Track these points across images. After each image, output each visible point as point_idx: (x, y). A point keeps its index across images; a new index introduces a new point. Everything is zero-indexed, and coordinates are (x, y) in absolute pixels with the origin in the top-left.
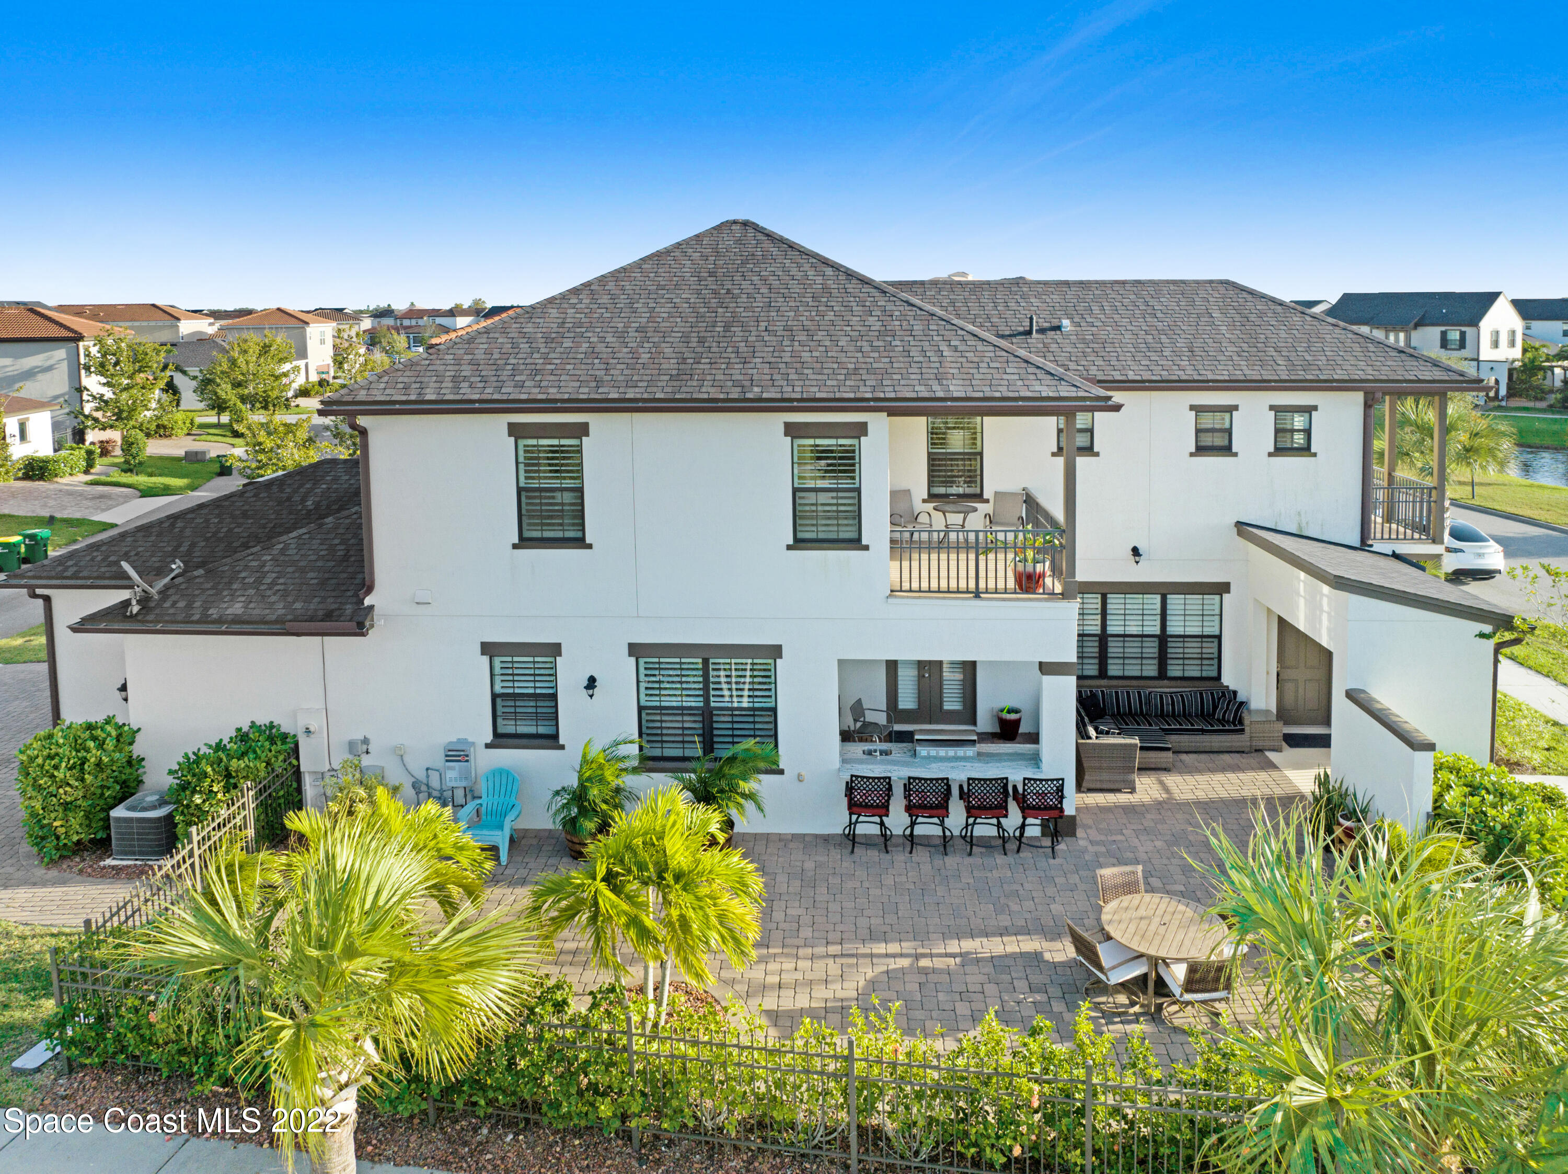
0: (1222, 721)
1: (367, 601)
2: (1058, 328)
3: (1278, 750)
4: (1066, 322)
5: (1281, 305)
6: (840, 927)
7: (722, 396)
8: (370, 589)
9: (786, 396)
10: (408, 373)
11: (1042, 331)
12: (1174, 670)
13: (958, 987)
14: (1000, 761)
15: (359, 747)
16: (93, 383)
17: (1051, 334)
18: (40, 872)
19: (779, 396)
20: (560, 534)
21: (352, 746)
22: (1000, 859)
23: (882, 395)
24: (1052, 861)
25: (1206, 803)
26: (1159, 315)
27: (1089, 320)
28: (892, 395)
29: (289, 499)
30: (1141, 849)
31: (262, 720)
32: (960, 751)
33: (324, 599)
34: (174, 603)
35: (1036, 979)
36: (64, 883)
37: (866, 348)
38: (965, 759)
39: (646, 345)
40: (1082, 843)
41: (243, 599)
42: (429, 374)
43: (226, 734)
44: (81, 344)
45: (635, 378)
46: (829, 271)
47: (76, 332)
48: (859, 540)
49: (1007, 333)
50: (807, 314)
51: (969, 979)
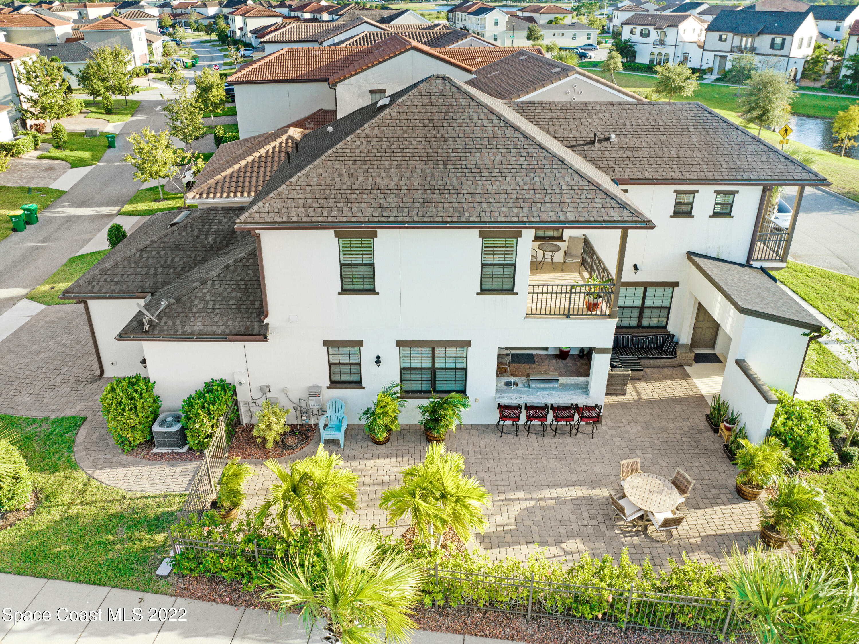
0: (666, 352)
1: (265, 321)
2: (608, 139)
3: (690, 365)
4: (613, 136)
5: (726, 122)
6: (503, 483)
7: (449, 219)
8: (266, 316)
9: (483, 220)
10: (278, 201)
11: (600, 141)
12: (645, 322)
13: (559, 518)
14: (569, 389)
15: (265, 390)
16: (24, 89)
17: (605, 143)
18: (124, 457)
19: (478, 219)
20: (362, 287)
21: (262, 389)
22: (569, 440)
23: (532, 219)
24: (592, 440)
25: (658, 401)
26: (662, 130)
27: (625, 133)
28: (537, 219)
29: (198, 236)
30: (631, 432)
31: (217, 377)
32: (551, 385)
33: (242, 318)
34: (166, 323)
35: (593, 512)
36: (138, 464)
37: (521, 183)
38: (553, 389)
39: (403, 179)
40: (604, 428)
41: (200, 319)
42: (290, 201)
43: (201, 387)
44: (12, 63)
45: (401, 205)
46: (495, 119)
47: (7, 55)
48: (513, 289)
49: (581, 143)
50: (486, 154)
51: (563, 512)
